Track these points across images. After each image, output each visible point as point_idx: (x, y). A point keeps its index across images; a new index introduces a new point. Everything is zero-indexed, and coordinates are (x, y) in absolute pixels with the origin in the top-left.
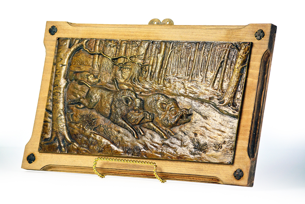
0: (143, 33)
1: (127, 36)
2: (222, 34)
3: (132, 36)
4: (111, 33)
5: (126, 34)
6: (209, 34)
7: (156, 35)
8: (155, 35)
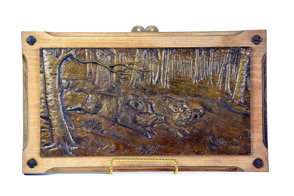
0: (134, 41)
1: (117, 44)
2: (218, 40)
3: (122, 44)
4: (99, 41)
5: (115, 42)
6: (205, 40)
7: (149, 42)
8: (147, 42)
